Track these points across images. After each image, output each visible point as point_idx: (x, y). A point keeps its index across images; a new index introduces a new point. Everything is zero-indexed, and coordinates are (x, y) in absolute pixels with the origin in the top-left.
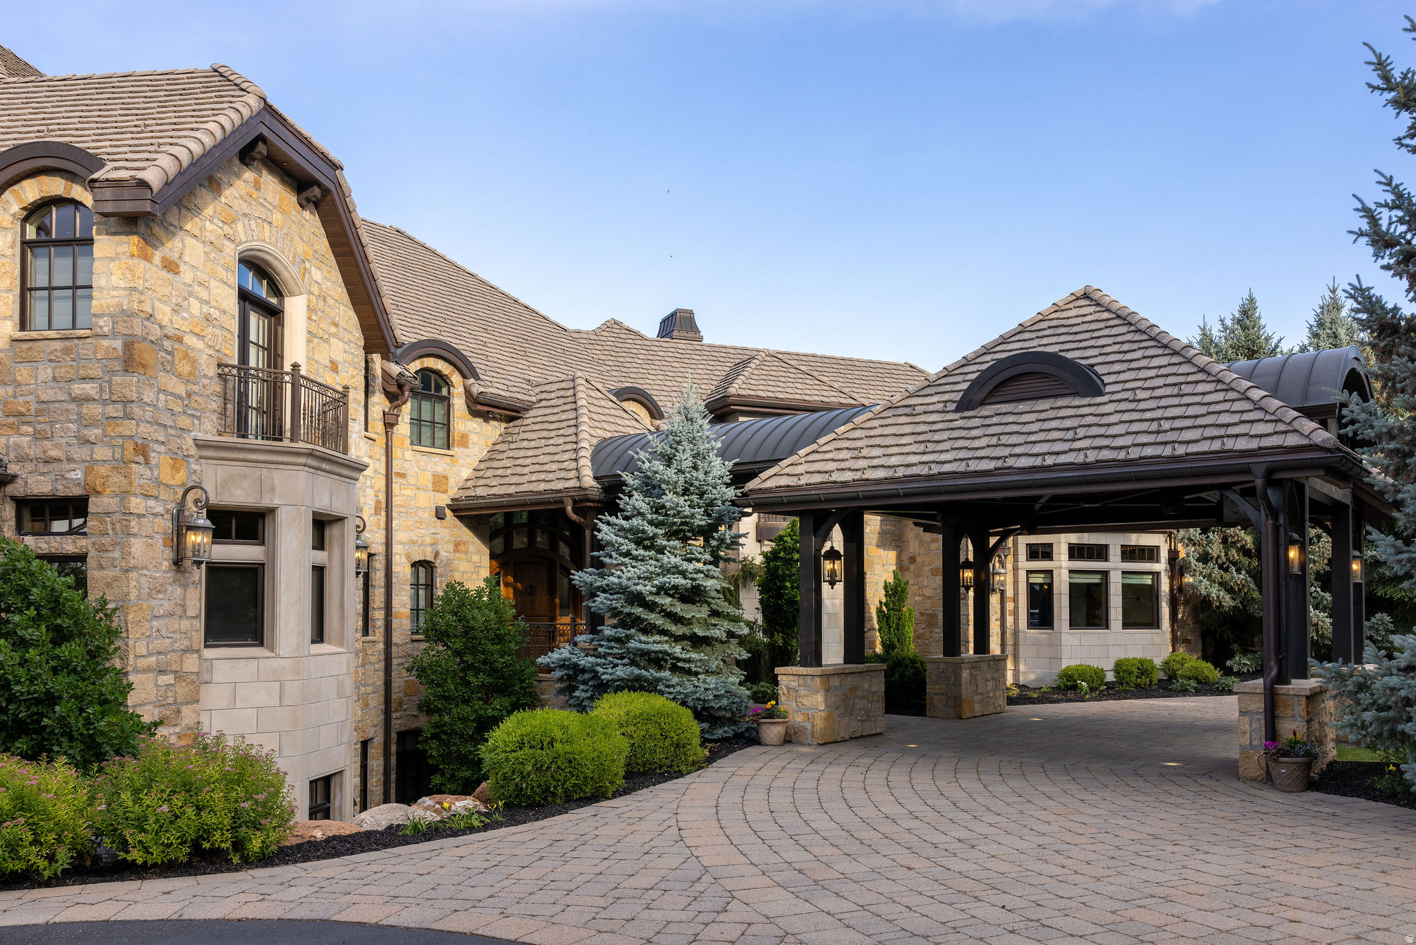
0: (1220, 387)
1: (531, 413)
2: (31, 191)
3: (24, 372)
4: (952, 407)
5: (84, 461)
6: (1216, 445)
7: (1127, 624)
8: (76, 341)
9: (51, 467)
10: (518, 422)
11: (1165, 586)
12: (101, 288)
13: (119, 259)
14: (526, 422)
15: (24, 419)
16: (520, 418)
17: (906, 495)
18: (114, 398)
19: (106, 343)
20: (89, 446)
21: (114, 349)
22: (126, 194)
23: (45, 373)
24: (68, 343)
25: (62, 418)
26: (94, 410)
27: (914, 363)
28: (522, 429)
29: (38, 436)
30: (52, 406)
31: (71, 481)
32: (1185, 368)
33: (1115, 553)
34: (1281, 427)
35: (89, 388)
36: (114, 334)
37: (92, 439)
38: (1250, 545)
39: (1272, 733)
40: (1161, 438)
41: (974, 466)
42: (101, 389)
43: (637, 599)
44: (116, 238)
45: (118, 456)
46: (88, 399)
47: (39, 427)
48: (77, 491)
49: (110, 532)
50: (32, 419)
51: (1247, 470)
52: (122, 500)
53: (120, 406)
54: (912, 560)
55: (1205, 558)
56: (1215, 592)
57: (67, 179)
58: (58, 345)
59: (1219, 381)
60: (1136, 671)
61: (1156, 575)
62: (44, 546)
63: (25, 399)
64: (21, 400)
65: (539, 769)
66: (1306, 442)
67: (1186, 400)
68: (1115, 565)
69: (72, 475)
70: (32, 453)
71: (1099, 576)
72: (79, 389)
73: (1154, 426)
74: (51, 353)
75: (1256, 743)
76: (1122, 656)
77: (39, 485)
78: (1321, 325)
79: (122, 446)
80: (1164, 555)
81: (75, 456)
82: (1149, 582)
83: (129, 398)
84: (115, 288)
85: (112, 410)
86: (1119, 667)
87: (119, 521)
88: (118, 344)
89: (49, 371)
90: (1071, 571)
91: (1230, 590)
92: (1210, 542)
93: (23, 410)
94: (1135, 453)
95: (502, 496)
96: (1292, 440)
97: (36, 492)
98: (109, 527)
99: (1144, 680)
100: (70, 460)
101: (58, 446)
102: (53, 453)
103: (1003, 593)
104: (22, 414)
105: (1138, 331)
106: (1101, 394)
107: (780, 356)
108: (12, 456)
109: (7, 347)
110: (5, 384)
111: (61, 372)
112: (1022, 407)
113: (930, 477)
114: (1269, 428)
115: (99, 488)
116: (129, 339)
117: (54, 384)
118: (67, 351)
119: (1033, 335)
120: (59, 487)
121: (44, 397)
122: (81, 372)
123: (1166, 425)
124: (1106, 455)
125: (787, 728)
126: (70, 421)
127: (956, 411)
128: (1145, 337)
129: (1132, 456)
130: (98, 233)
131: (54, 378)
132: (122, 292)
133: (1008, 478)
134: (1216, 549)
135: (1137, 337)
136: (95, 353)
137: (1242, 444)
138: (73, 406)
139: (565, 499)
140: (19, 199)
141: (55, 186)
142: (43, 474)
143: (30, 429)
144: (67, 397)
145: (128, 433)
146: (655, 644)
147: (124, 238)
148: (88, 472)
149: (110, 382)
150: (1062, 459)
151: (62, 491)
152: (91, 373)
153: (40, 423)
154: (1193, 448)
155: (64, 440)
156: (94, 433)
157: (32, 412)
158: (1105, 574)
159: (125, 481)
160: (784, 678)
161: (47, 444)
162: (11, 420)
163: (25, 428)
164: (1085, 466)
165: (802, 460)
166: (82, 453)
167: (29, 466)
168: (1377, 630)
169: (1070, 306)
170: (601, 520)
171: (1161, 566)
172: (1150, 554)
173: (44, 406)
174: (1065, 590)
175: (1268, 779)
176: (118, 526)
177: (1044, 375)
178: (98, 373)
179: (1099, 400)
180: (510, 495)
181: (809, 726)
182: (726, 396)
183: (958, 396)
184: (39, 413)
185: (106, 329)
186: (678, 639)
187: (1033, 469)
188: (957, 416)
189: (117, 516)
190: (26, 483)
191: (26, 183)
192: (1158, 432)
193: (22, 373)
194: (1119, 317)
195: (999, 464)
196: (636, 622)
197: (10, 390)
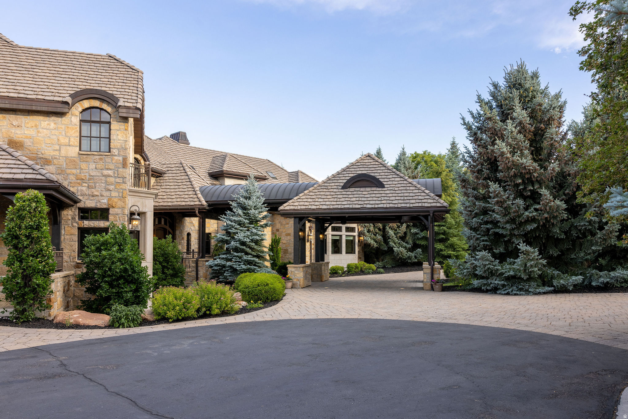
0: (416, 188)
1: (165, 175)
2: (86, 104)
3: (84, 166)
4: (340, 187)
5: (107, 196)
6: (420, 205)
7: (347, 253)
8: (104, 156)
9: (95, 198)
10: (161, 178)
11: (357, 241)
12: (114, 139)
13: (121, 130)
14: (165, 178)
15: (84, 181)
16: (161, 176)
17: (334, 214)
18: (119, 176)
19: (116, 158)
20: (109, 192)
21: (119, 160)
22: (131, 111)
23: (92, 166)
24: (101, 157)
25: (99, 182)
26: (112, 180)
27: (269, 160)
28: (164, 181)
29: (89, 187)
30: (95, 177)
31: (103, 203)
32: (405, 182)
33: (344, 229)
34: (435, 201)
35: (110, 172)
36: (119, 155)
37: (111, 189)
38: (381, 228)
39: (432, 278)
40: (405, 201)
41: (354, 206)
42: (114, 173)
43: (243, 243)
44: (120, 123)
45: (120, 195)
46: (109, 176)
47: (90, 184)
48: (105, 206)
49: (118, 220)
50: (87, 181)
51: (428, 212)
52: (122, 210)
53: (121, 179)
54: (278, 230)
55: (369, 231)
56: (372, 242)
57: (101, 101)
58: (98, 157)
59: (416, 187)
60: (354, 267)
61: (354, 236)
62: (92, 224)
63: (84, 174)
64: (83, 175)
65: (266, 292)
66: (442, 205)
67: (408, 191)
68: (344, 233)
69: (103, 201)
70: (87, 193)
71: (339, 237)
72: (106, 172)
73: (402, 198)
74: (95, 159)
75: (428, 281)
76: (350, 263)
77: (90, 204)
78: (400, 159)
79: (122, 192)
80: (357, 230)
81: (104, 195)
82: (352, 239)
83: (125, 176)
84: (119, 140)
85: (118, 180)
86: (349, 266)
87: (121, 217)
88: (121, 158)
89: (94, 165)
90: (332, 235)
91: (376, 242)
92: (370, 226)
93: (84, 178)
94: (400, 206)
95: (165, 206)
96: (438, 205)
97: (89, 206)
98: (118, 219)
99: (357, 270)
100: (102, 196)
101: (97, 191)
102: (96, 193)
103: (311, 242)
104: (83, 180)
105: (388, 169)
106: (384, 187)
107: (234, 156)
108: (79, 194)
109: (77, 156)
110: (76, 169)
111: (99, 166)
112: (362, 189)
113: (341, 209)
114: (432, 201)
115: (114, 206)
116: (124, 157)
117: (96, 170)
118: (101, 159)
119: (357, 167)
120: (98, 205)
121: (92, 174)
122: (106, 167)
123: (406, 198)
124: (391, 205)
125: (293, 283)
126: (102, 183)
127: (342, 189)
128: (391, 171)
129: (399, 206)
130: (113, 121)
131: (96, 168)
132: (122, 141)
133: (365, 210)
134: (372, 229)
135: (389, 171)
136: (112, 161)
137: (426, 205)
138: (103, 178)
139: (196, 209)
140: (82, 106)
141: (96, 103)
142: (91, 200)
143: (86, 185)
144: (101, 175)
145: (124, 188)
146: (249, 258)
147: (123, 124)
148: (108, 200)
149: (118, 171)
150: (380, 206)
151: (99, 206)
152: (111, 167)
153: (90, 183)
154: (414, 205)
155: (100, 189)
156: (111, 187)
157: (87, 179)
158: (341, 236)
159: (123, 204)
160: (290, 268)
161: (93, 190)
162: (79, 181)
163: (84, 184)
164: (386, 208)
165: (296, 201)
166: (108, 193)
167: (86, 197)
168: (418, 254)
169: (365, 159)
170: (221, 217)
171: (356, 234)
172: (353, 230)
173: (92, 177)
174: (330, 241)
175: (432, 289)
176: (121, 218)
177: (368, 181)
178: (112, 167)
179: (384, 189)
180: (169, 206)
181: (298, 282)
182: (222, 171)
183: (342, 184)
184: (89, 179)
185: (116, 153)
186: (254, 256)
187: (372, 208)
188: (343, 190)
189: (120, 215)
190: (85, 203)
191: (84, 101)
192: (404, 200)
193: (84, 165)
194: (381, 164)
195: (362, 206)
196: (242, 251)
197: (78, 171)
